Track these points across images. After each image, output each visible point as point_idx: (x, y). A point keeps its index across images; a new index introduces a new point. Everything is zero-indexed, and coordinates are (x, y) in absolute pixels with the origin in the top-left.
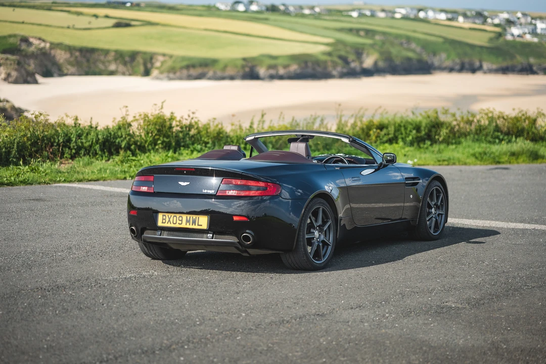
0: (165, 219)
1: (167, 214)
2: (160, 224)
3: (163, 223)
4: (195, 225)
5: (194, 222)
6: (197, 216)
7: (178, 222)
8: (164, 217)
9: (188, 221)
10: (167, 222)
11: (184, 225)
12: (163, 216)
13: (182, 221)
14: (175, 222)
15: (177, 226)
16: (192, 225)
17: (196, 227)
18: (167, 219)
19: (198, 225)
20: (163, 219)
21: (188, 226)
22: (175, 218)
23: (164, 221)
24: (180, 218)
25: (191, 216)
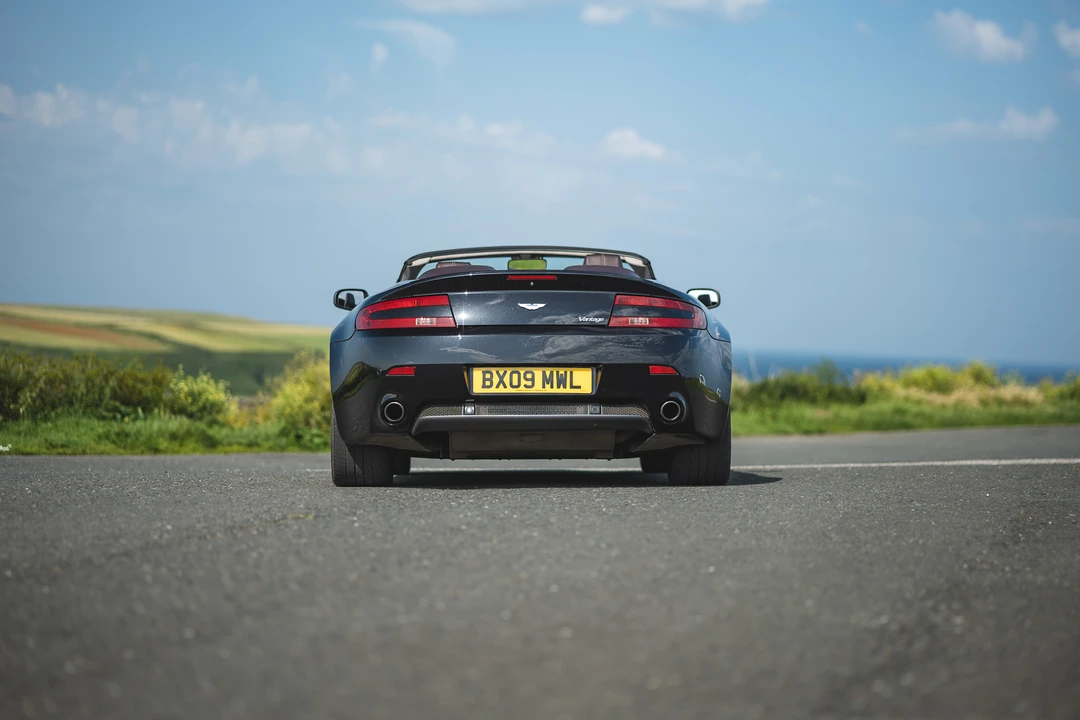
0: (491, 380)
1: (494, 370)
2: (477, 388)
3: (484, 386)
4: (565, 387)
5: (562, 382)
6: (568, 370)
7: (523, 382)
8: (488, 376)
9: (547, 380)
10: (495, 384)
11: (538, 388)
12: (484, 373)
13: (533, 380)
14: (515, 383)
15: (522, 390)
16: (559, 387)
17: (568, 390)
18: (496, 380)
19: (572, 387)
20: (484, 380)
21: (548, 390)
22: (515, 376)
23: (488, 383)
24: (529, 376)
25: (555, 370)
